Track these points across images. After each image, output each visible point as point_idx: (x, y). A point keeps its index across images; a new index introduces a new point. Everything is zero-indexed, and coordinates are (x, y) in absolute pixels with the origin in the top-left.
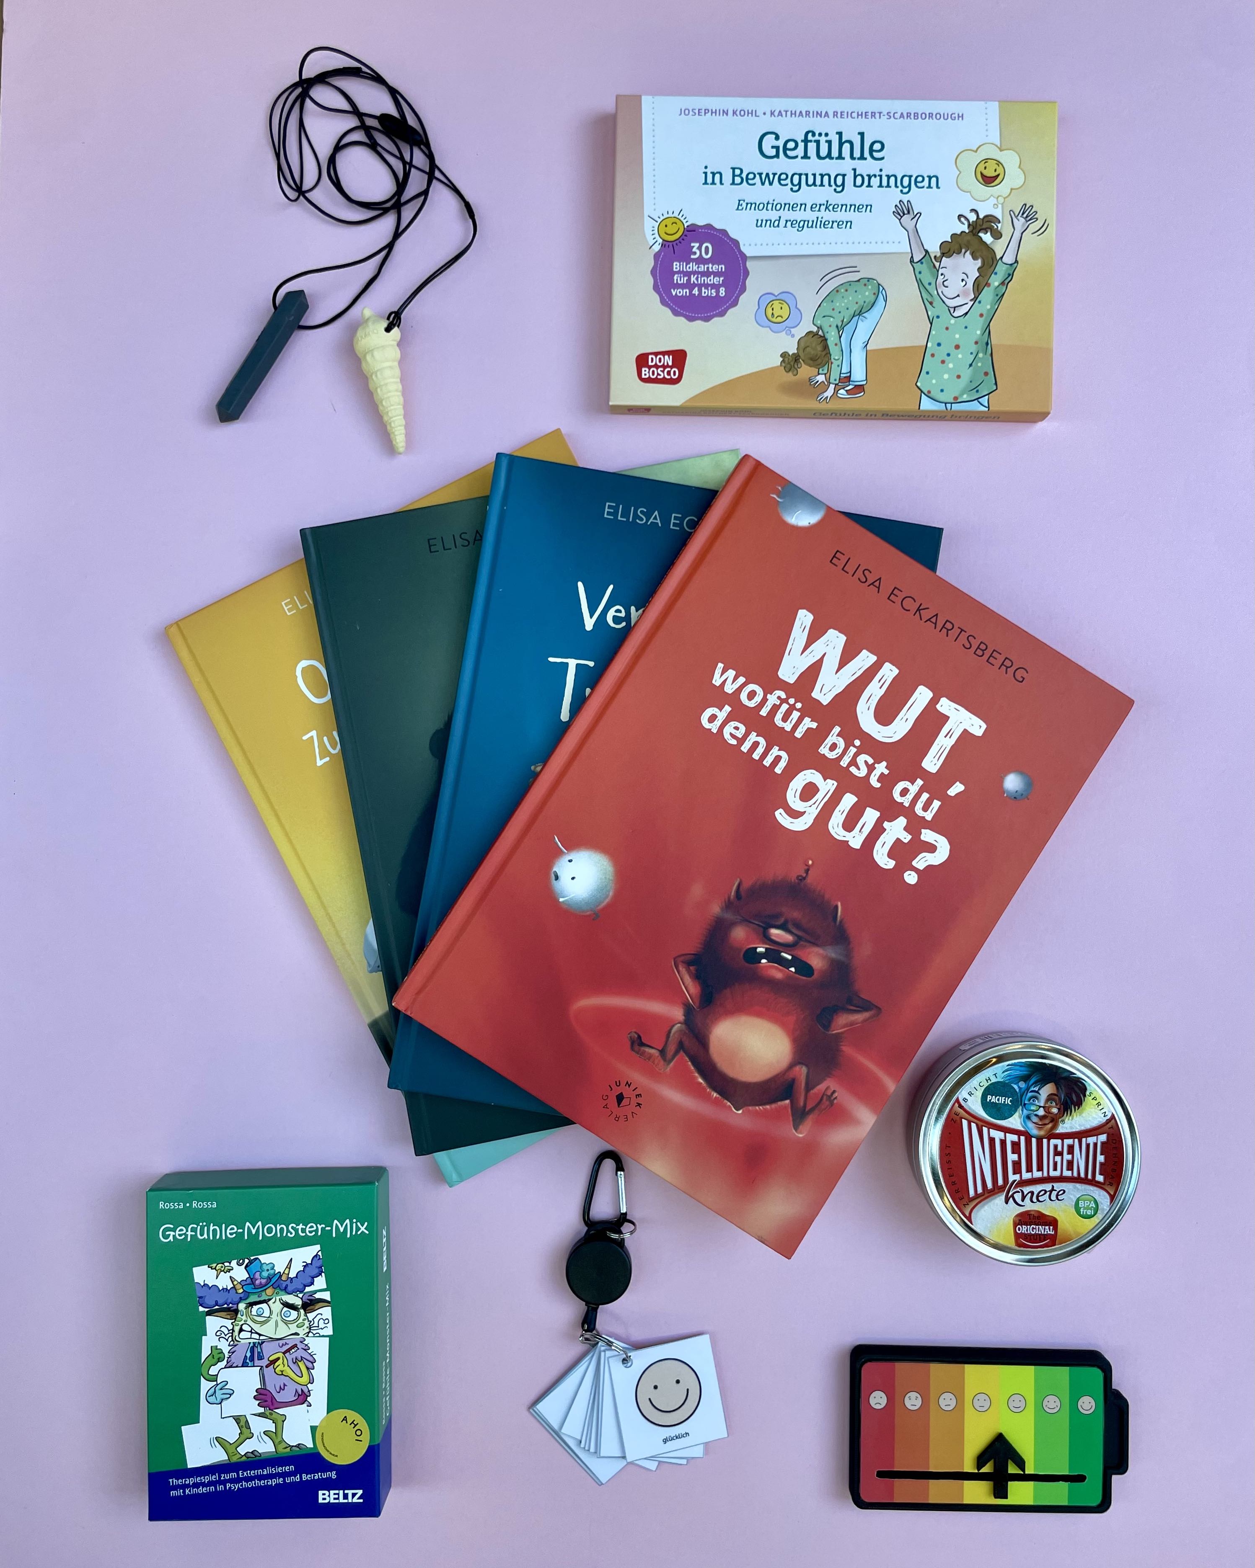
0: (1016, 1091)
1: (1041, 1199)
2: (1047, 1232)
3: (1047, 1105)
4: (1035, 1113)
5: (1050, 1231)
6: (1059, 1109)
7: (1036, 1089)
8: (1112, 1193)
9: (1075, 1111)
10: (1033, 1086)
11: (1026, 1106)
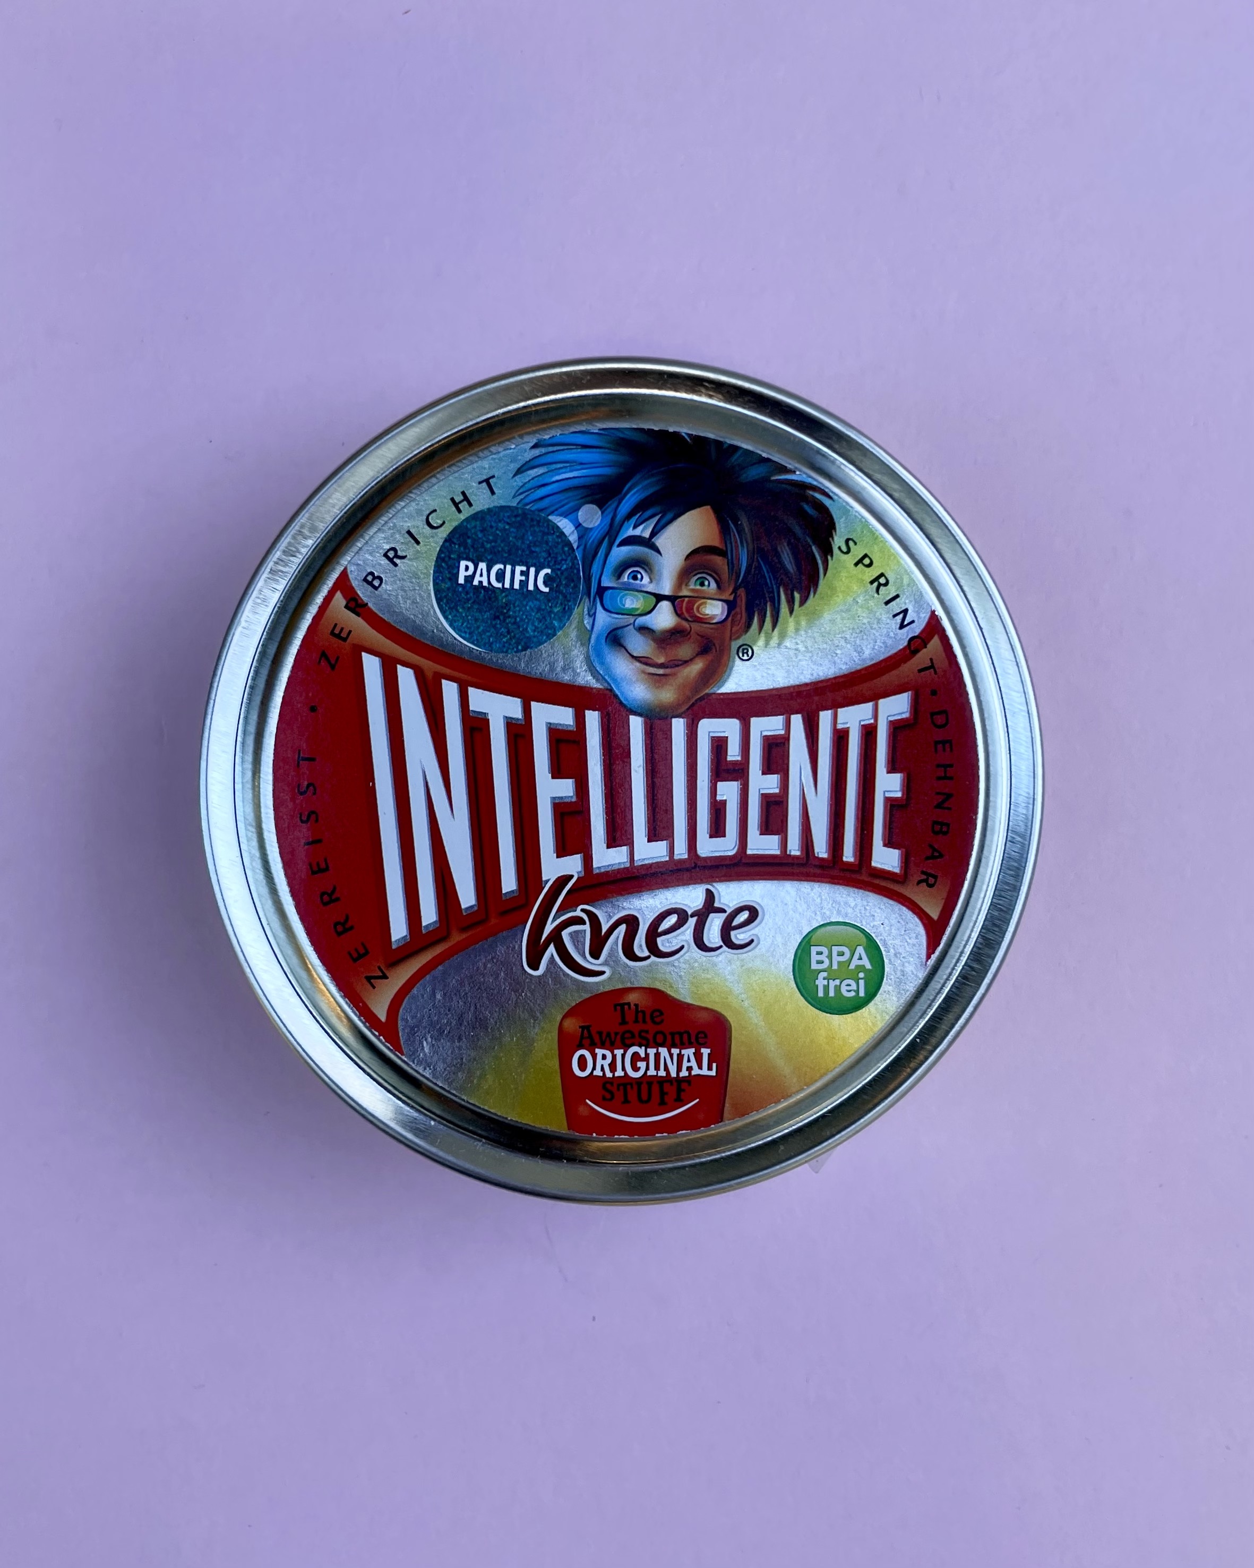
0: (569, 544)
1: (663, 943)
2: (689, 1069)
3: (685, 592)
4: (641, 620)
5: (700, 1067)
6: (731, 605)
7: (644, 531)
8: (934, 914)
9: (791, 611)
10: (633, 520)
11: (608, 594)
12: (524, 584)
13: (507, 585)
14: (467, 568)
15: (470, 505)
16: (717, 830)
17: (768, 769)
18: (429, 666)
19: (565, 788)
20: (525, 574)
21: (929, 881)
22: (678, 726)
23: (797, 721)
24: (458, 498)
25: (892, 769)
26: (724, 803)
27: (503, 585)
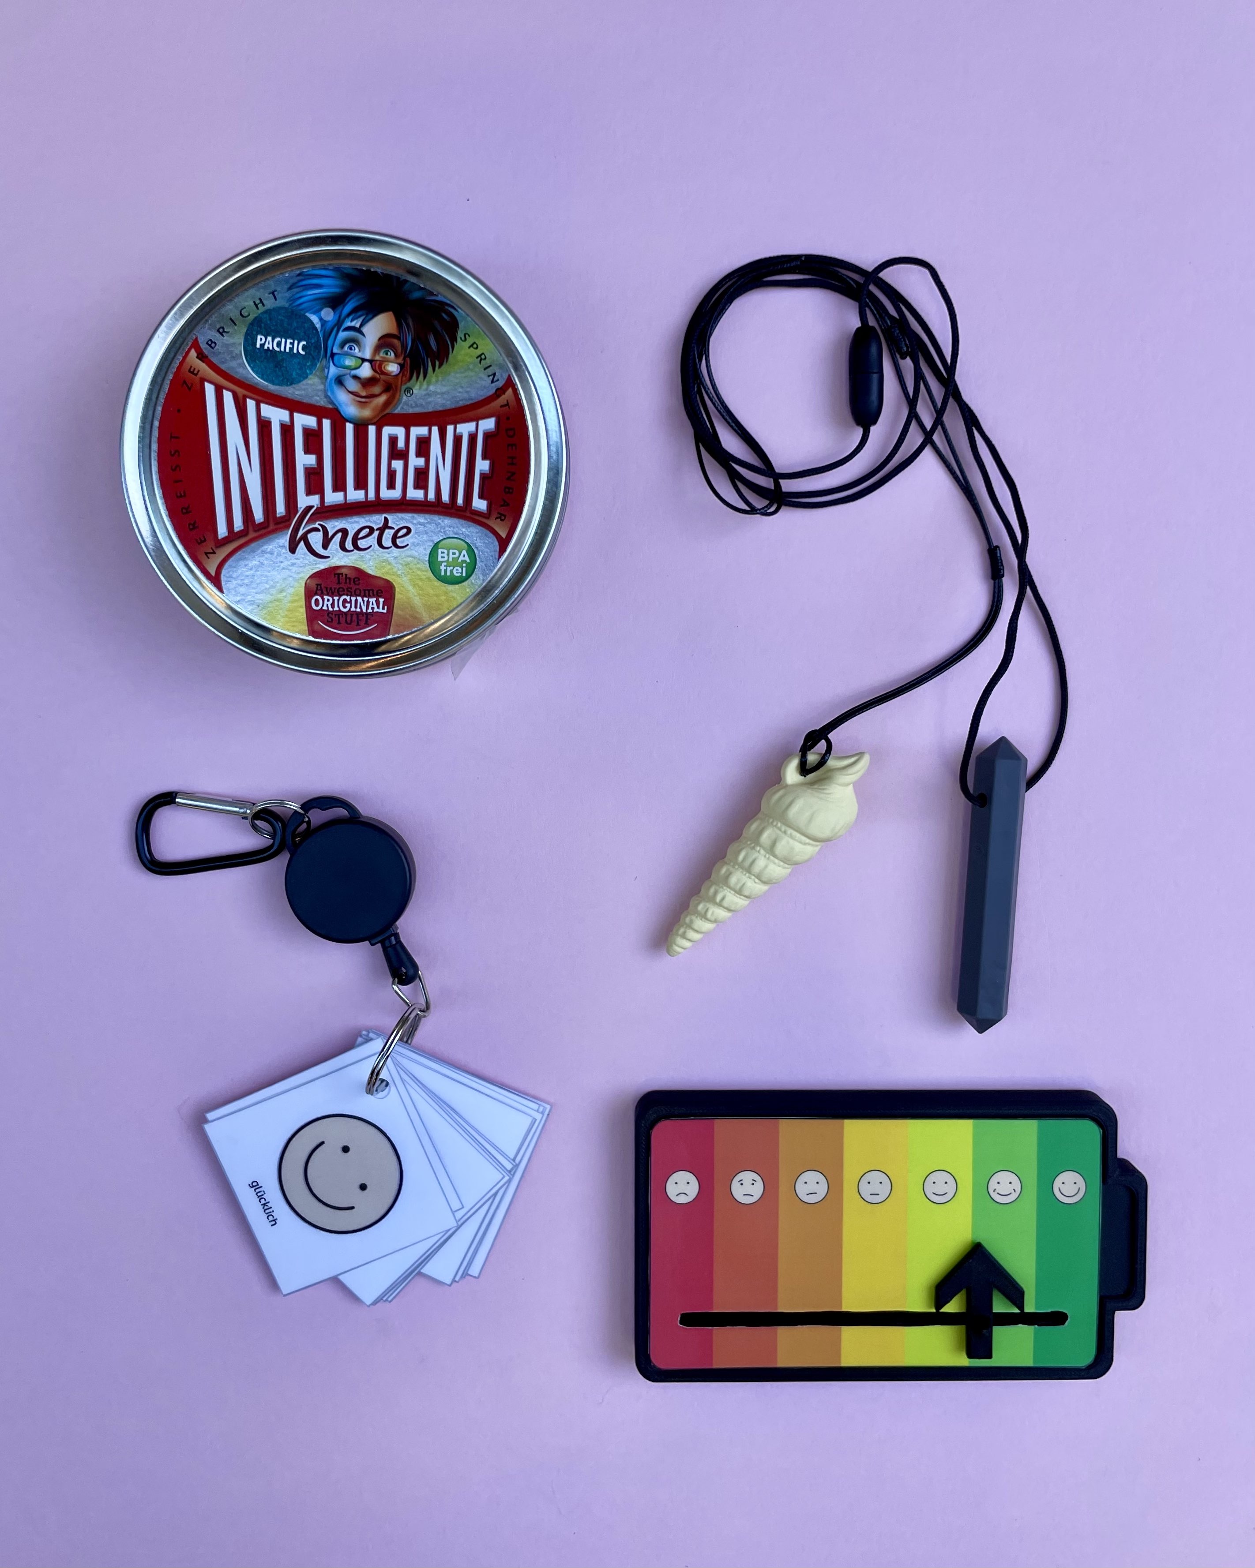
0: (316, 329)
1: (361, 543)
2: (373, 608)
3: (377, 358)
4: (354, 372)
5: (378, 607)
6: (402, 366)
7: (356, 324)
8: (504, 535)
9: (434, 370)
10: (351, 317)
11: (336, 358)
12: (291, 349)
13: (282, 349)
14: (261, 339)
15: (263, 305)
16: (391, 485)
17: (418, 455)
18: (240, 391)
19: (311, 460)
20: (292, 344)
21: (501, 517)
22: (372, 430)
23: (435, 430)
24: (258, 302)
25: (484, 458)
26: (395, 472)
27: (280, 349)
